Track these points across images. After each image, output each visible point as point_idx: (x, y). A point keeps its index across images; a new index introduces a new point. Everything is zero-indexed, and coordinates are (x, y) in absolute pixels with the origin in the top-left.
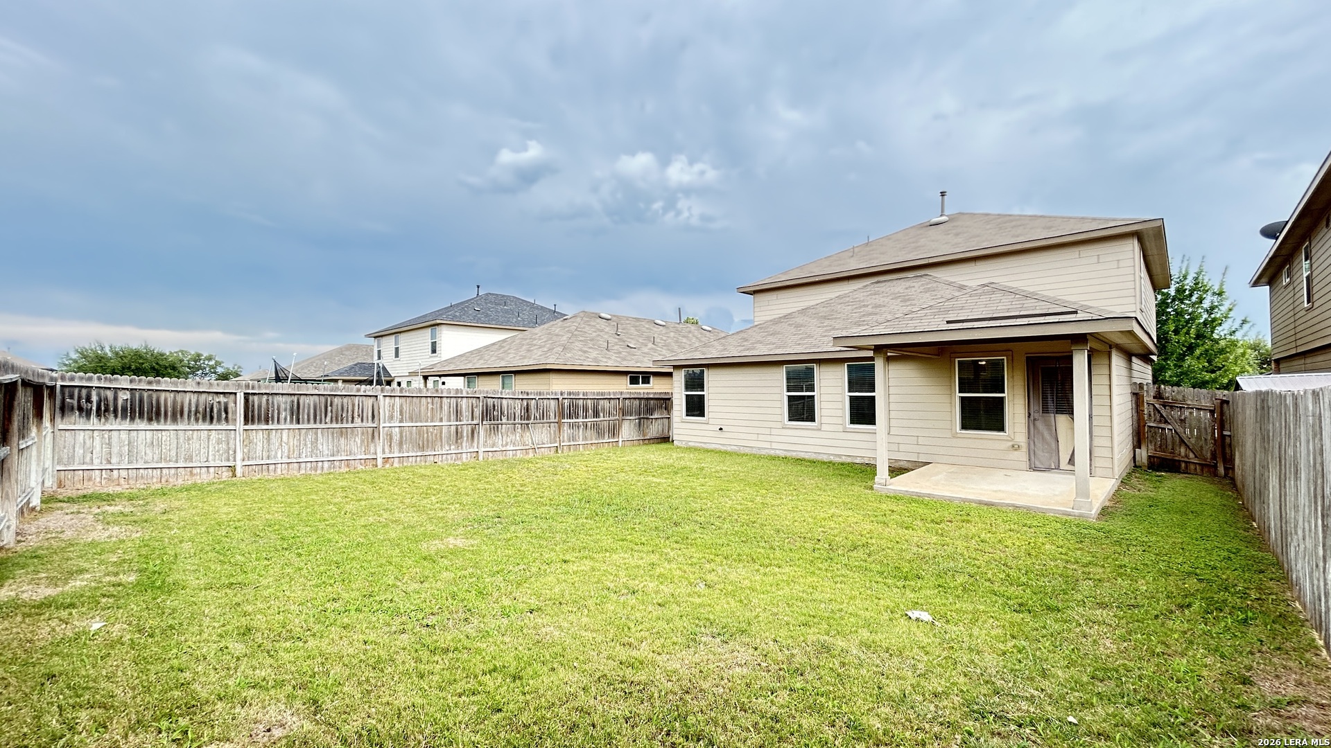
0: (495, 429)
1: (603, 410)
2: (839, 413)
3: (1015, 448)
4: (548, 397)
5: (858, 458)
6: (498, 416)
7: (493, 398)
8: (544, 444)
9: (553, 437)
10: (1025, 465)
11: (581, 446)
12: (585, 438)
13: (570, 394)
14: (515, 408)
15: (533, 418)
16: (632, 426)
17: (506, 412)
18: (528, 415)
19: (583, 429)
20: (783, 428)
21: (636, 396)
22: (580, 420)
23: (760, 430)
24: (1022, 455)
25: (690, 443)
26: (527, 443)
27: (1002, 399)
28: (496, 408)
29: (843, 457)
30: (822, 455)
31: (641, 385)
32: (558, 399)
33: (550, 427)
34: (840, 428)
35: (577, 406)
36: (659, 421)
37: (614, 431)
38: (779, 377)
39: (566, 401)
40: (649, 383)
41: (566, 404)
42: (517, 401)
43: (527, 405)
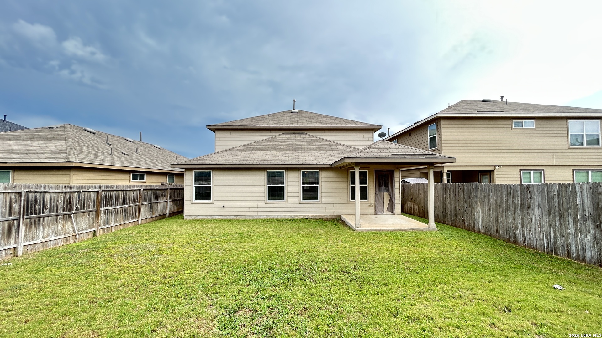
0: (35, 223)
1: (130, 198)
2: (297, 194)
3: (371, 206)
4: (90, 190)
5: (306, 216)
6: (40, 209)
7: (36, 192)
8: (83, 230)
9: (91, 223)
10: (373, 213)
11: (113, 228)
12: (116, 221)
13: (107, 187)
14: (58, 201)
15: (75, 209)
16: (146, 209)
17: (48, 206)
18: (70, 207)
19: (115, 214)
20: (265, 204)
21: (149, 188)
22: (114, 207)
23: (250, 206)
24: (373, 209)
25: (198, 217)
26: (68, 231)
27: (366, 187)
28: (38, 201)
29: (299, 216)
30: (288, 216)
31: (139, 180)
32: (98, 192)
33: (89, 215)
34: (298, 202)
35: (111, 196)
36: (161, 204)
37: (136, 213)
38: (263, 177)
39: (103, 193)
40: (143, 179)
41: (103, 195)
42: (61, 194)
43: (70, 197)
